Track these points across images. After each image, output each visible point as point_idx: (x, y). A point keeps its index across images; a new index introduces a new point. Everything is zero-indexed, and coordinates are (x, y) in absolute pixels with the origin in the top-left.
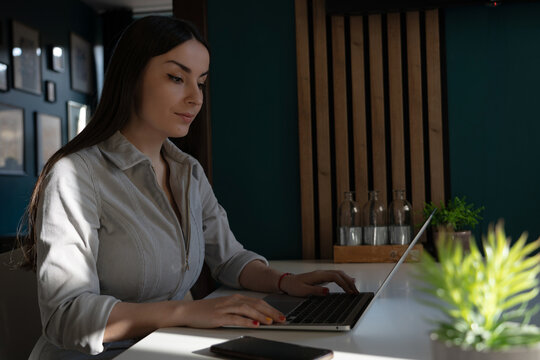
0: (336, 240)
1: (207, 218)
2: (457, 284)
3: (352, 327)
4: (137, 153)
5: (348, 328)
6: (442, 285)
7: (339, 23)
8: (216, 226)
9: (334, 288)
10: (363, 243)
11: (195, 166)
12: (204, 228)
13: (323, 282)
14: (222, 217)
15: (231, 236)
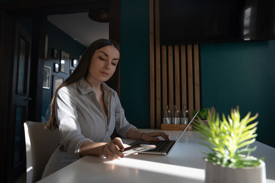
0: (162, 122)
1: (117, 112)
2: (217, 135)
3: (167, 153)
4: (89, 88)
5: (165, 153)
6: (210, 136)
7: (164, 48)
8: (120, 115)
9: (161, 138)
10: (171, 123)
11: (113, 93)
12: (116, 116)
13: (157, 136)
14: (122, 112)
15: (125, 119)
